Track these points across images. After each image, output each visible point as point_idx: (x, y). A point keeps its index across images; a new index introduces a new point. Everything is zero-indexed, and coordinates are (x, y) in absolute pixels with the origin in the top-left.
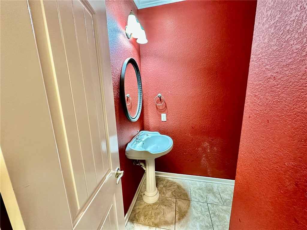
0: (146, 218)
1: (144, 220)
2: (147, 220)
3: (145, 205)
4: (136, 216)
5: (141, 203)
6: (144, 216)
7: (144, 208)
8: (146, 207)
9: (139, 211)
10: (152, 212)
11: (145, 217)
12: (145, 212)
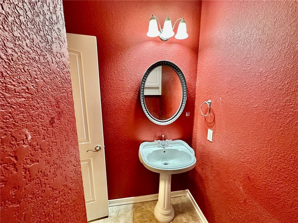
0: (139, 219)
1: (137, 217)
2: (138, 219)
3: (152, 211)
4: (139, 208)
5: (152, 206)
6: (141, 215)
7: (149, 211)
8: (150, 213)
9: (144, 208)
10: (147, 221)
11: (141, 217)
12: (145, 215)
